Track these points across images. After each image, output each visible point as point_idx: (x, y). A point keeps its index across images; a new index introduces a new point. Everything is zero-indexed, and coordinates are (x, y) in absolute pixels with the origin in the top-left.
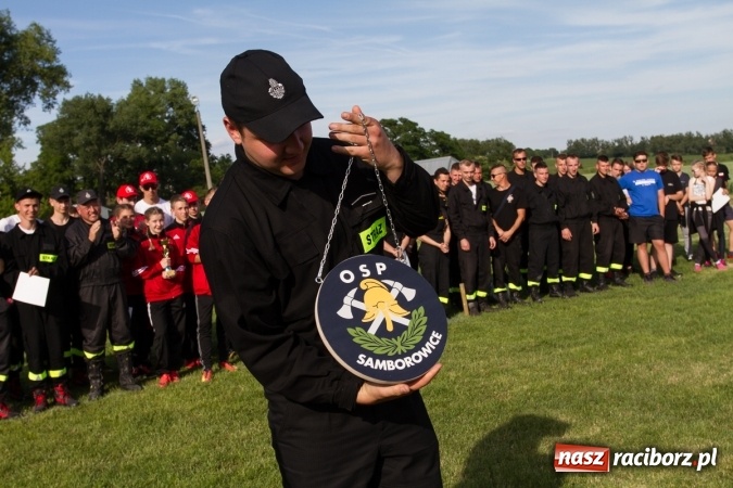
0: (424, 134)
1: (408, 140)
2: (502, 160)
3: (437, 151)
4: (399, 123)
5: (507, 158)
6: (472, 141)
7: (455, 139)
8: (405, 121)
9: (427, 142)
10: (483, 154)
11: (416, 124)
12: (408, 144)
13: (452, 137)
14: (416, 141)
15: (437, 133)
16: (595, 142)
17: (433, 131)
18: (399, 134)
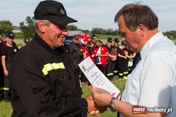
16: (101, 29)
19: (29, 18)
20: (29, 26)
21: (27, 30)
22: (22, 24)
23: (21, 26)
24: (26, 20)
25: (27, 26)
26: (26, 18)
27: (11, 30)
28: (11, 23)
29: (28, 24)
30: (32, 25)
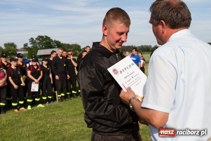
0: (52, 41)
1: (47, 43)
2: (77, 50)
3: (56, 47)
4: (44, 37)
5: (78, 50)
6: (67, 44)
7: (62, 43)
8: (46, 37)
9: (53, 43)
10: (71, 48)
11: (50, 38)
12: (47, 44)
13: (61, 42)
14: (50, 43)
15: (57, 41)
17: (55, 40)
18: (44, 40)
19: (32, 39)
20: (33, 47)
21: (31, 51)
22: (26, 45)
23: (25, 47)
24: (30, 42)
25: (31, 46)
26: (30, 40)
27: (15, 51)
28: (15, 45)
29: (32, 45)
30: (35, 46)
